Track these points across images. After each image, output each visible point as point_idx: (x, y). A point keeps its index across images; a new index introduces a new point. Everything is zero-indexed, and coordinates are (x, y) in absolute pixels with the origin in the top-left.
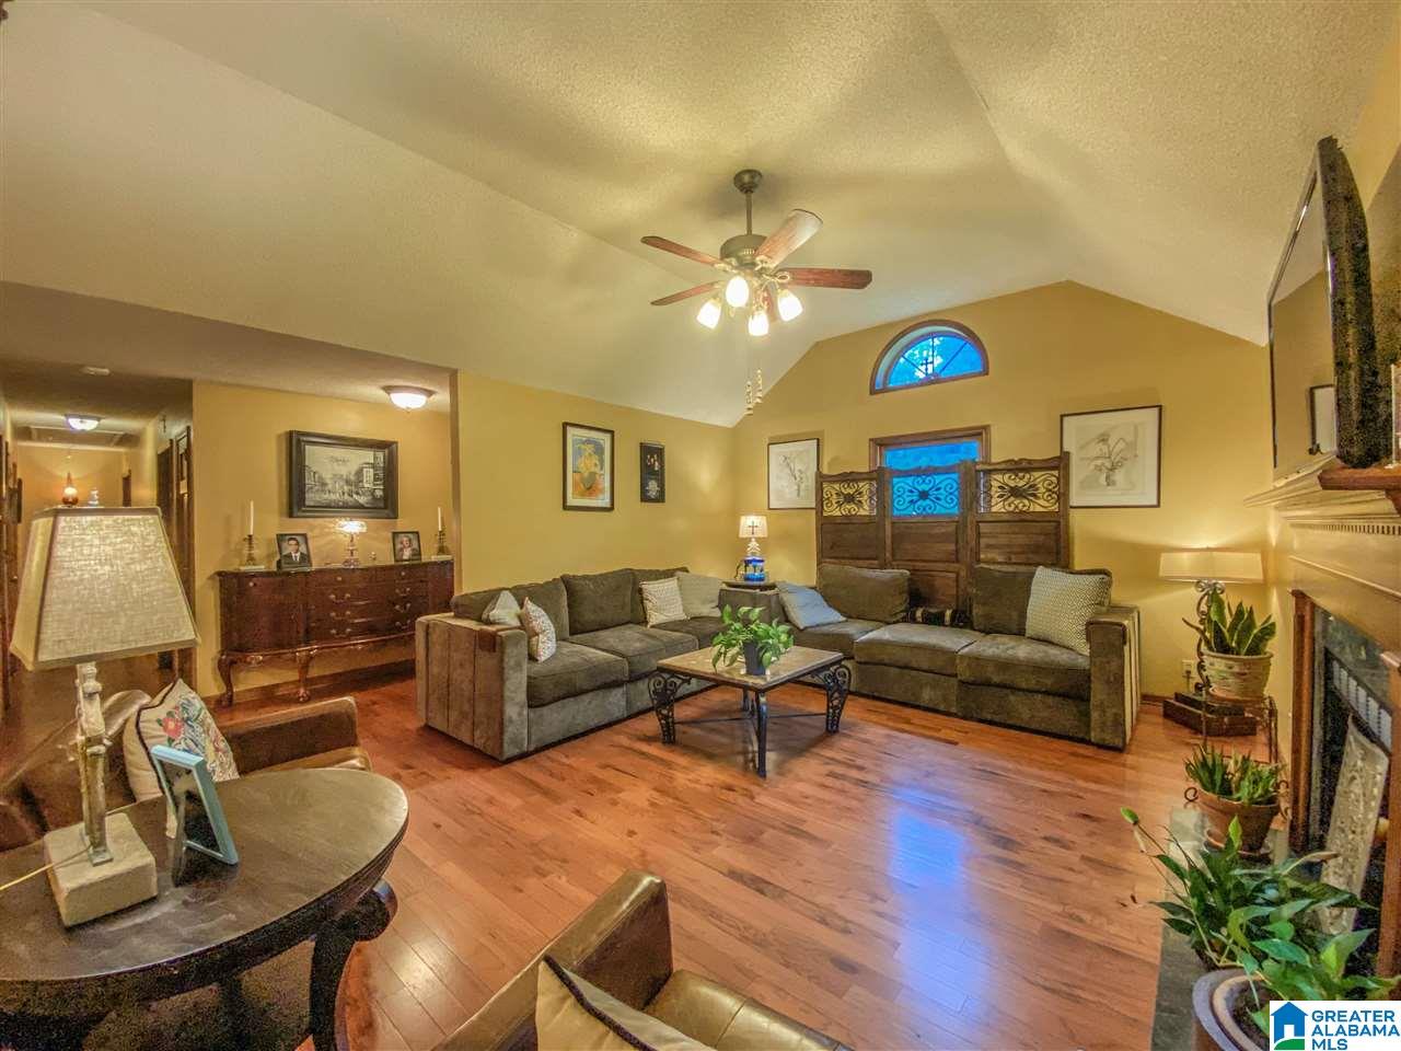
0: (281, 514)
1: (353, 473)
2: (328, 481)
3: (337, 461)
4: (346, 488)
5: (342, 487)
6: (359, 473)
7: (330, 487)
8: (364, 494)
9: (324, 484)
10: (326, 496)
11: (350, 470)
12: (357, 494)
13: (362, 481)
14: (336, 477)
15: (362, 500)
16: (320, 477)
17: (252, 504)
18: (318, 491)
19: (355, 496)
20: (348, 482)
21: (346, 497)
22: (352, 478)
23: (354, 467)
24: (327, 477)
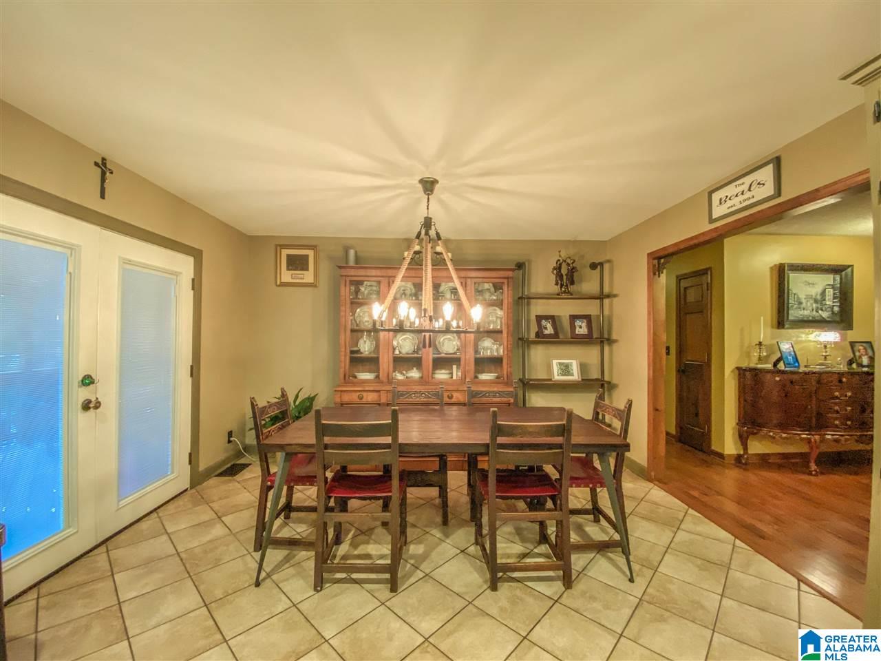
0: (772, 327)
1: (819, 294)
2: (804, 301)
3: (809, 284)
4: (814, 305)
5: (812, 305)
6: (823, 293)
7: (804, 305)
8: (826, 310)
9: (800, 303)
10: (801, 312)
11: (815, 291)
12: (822, 310)
13: (824, 300)
14: (809, 297)
15: (825, 315)
16: (798, 298)
17: (762, 318)
18: (796, 308)
19: (820, 312)
20: (816, 301)
21: (814, 313)
22: (819, 297)
23: (819, 289)
24: (802, 296)
